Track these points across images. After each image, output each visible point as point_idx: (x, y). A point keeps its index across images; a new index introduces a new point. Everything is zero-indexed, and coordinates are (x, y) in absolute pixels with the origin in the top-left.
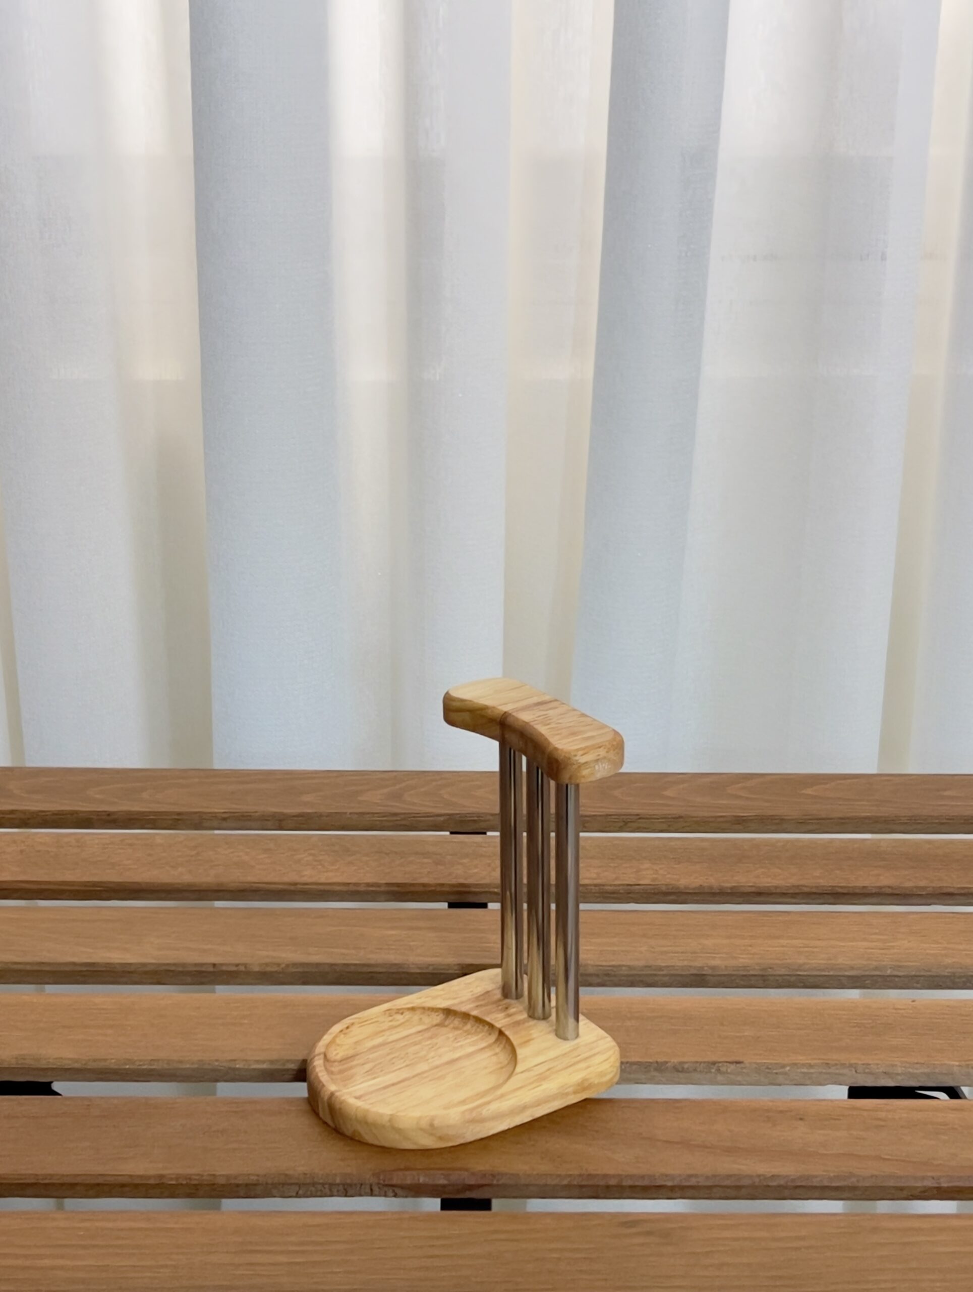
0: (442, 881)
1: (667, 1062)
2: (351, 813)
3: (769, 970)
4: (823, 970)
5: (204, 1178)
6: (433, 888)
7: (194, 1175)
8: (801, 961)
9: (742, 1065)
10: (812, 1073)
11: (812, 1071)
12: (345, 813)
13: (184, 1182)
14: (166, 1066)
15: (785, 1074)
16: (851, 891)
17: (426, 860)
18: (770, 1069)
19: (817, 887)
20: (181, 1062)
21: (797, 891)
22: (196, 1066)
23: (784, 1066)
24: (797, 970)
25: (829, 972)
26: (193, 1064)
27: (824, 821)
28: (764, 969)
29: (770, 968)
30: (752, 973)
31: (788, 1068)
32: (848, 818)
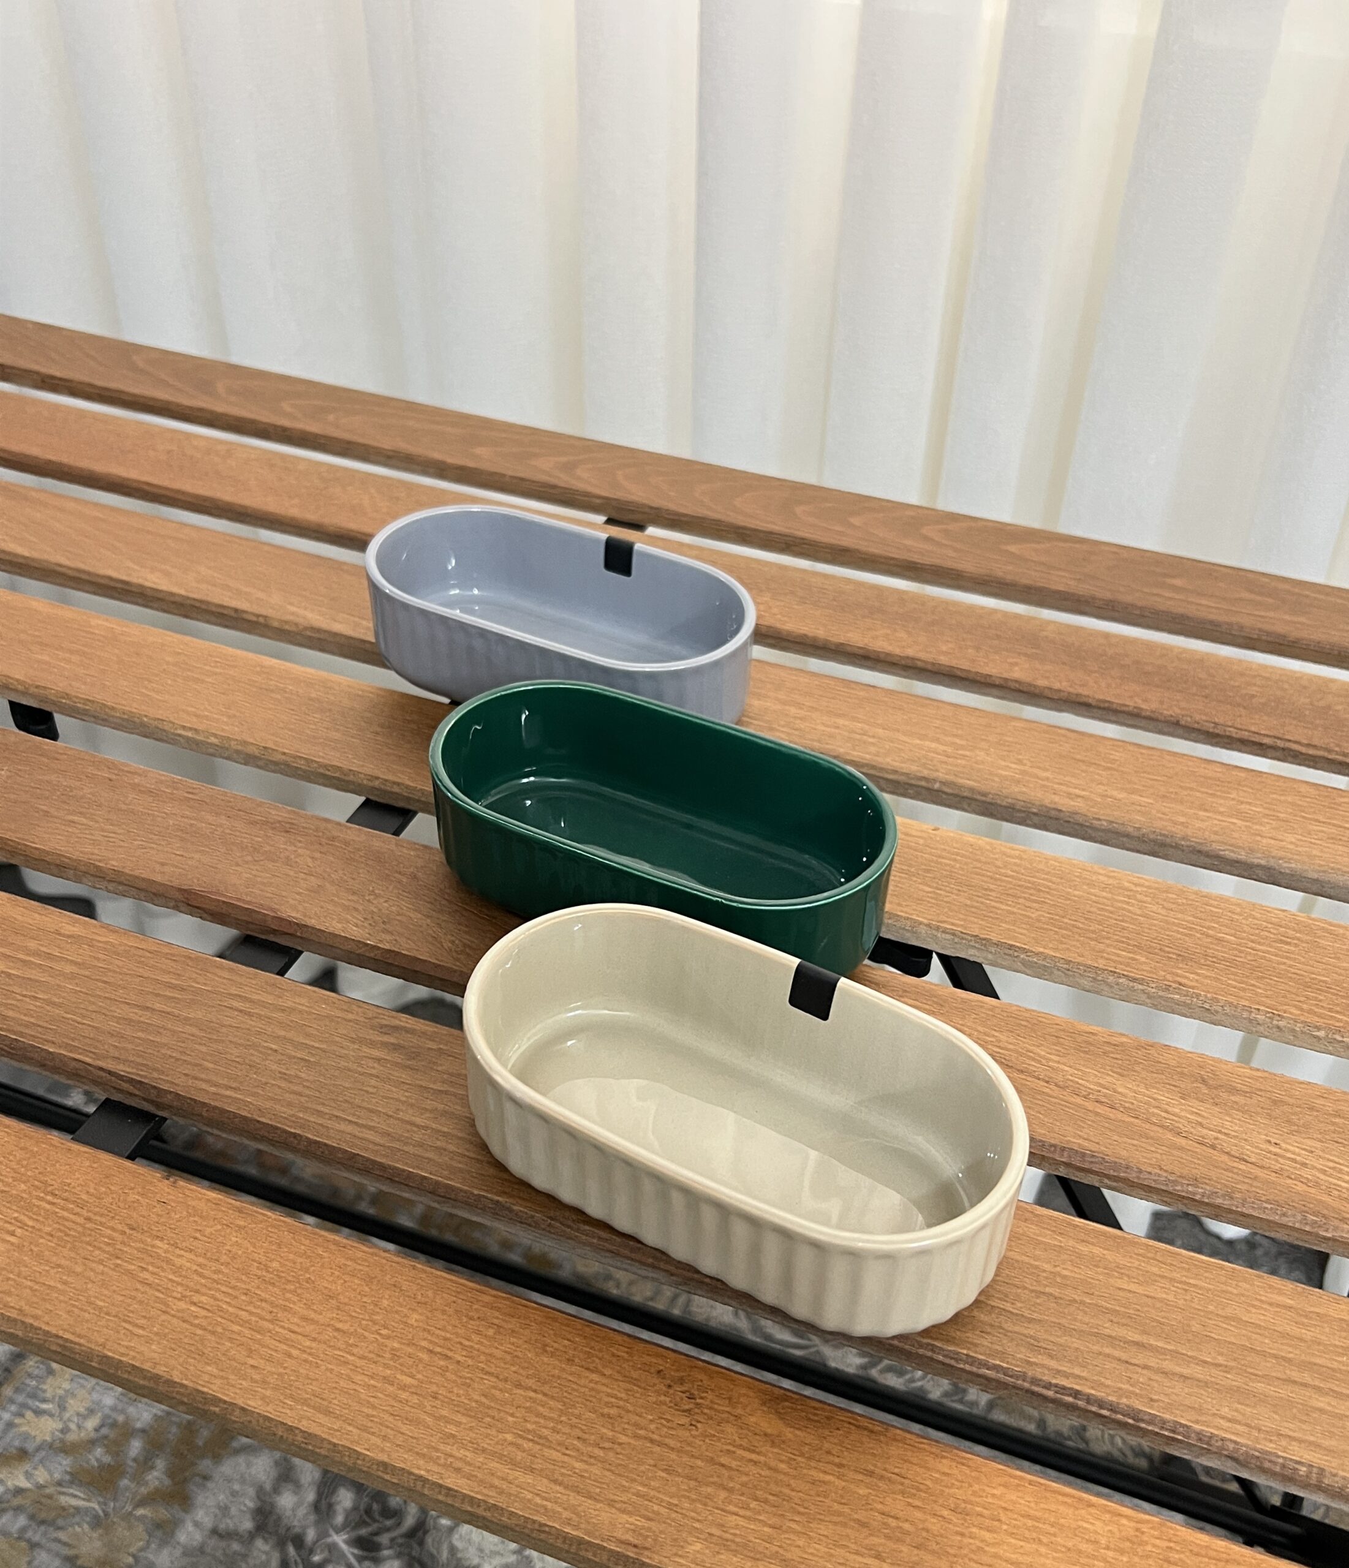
16: (971, 676)
19: (933, 664)
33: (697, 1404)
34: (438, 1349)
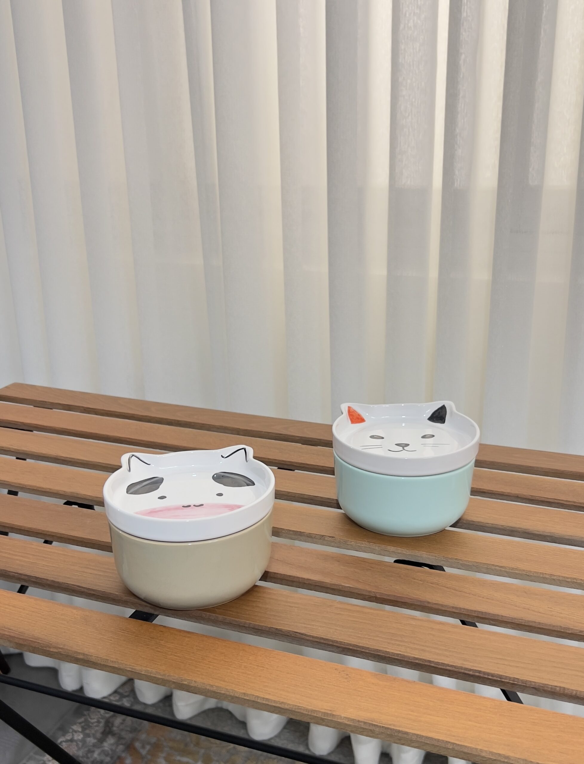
1: (304, 532)
9: (334, 539)
18: (345, 542)
33: (349, 677)
34: (259, 665)
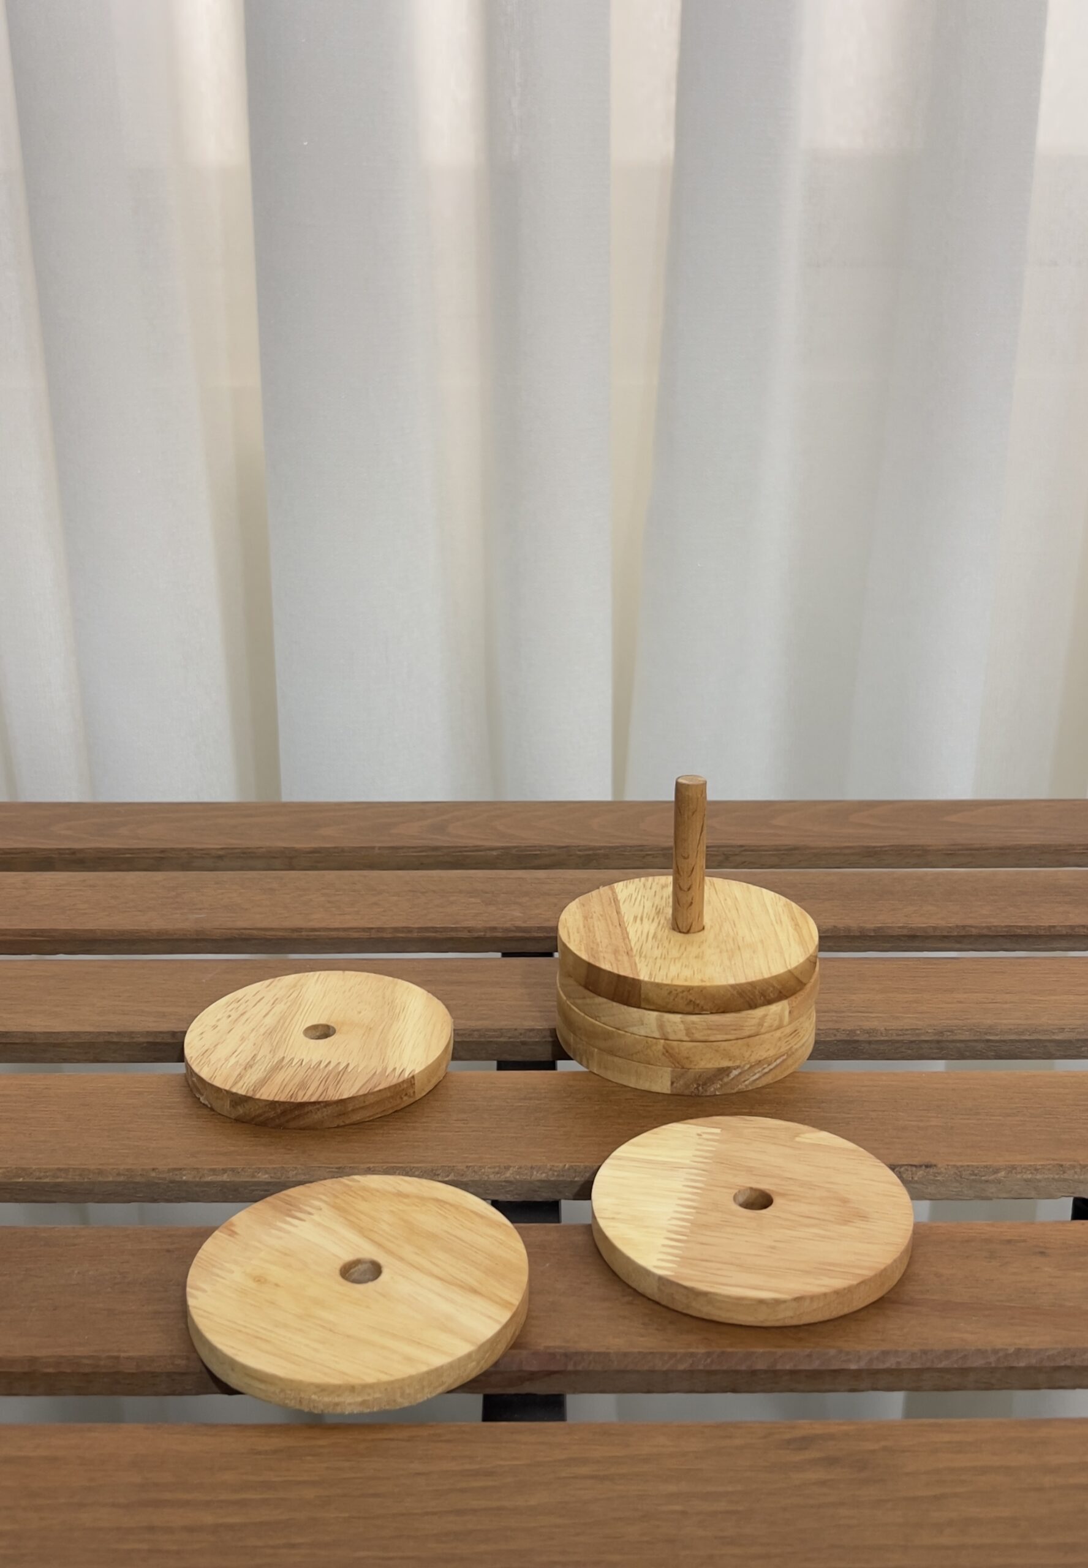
0: (493, 924)
2: (380, 848)
3: (949, 1034)
4: (1022, 1033)
5: (102, 1363)
6: (482, 934)
7: (85, 1357)
8: (989, 1022)
10: (1039, 1181)
11: (1039, 1177)
12: (373, 848)
13: (68, 1370)
14: (77, 1179)
15: (999, 1182)
16: (1033, 933)
17: (473, 900)
18: (976, 1175)
20: (100, 1172)
21: (963, 933)
22: (122, 1179)
23: (997, 1171)
24: (986, 1034)
25: (1030, 1035)
26: (119, 1174)
27: (977, 852)
28: (941, 1033)
29: (949, 1031)
30: (923, 1038)
31: (1003, 1173)
32: (1008, 848)
